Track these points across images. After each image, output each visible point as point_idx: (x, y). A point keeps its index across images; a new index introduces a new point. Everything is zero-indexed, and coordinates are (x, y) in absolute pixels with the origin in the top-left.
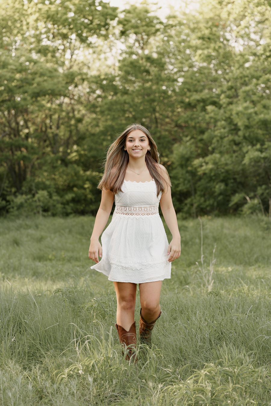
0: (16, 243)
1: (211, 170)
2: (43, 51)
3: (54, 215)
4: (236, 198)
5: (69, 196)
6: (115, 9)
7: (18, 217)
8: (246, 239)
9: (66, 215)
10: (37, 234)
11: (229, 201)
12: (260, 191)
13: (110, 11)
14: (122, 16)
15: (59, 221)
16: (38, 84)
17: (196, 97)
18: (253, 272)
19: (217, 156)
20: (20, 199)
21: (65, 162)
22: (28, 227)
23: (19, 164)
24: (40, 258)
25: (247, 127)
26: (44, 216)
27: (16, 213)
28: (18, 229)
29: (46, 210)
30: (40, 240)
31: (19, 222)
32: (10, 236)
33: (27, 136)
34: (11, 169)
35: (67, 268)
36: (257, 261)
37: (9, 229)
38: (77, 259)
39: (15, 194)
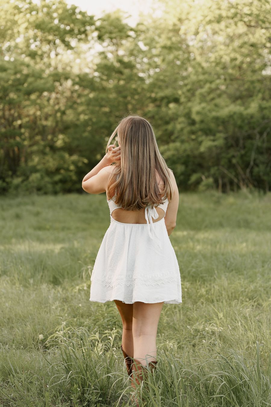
0: (18, 217)
1: (173, 155)
2: (33, 55)
3: (46, 193)
4: (194, 178)
5: (57, 178)
6: (92, 18)
7: (17, 196)
8: (200, 211)
9: (55, 193)
10: (35, 209)
11: (189, 179)
12: (213, 171)
13: (88, 19)
14: (98, 24)
15: (51, 199)
16: (30, 84)
17: (161, 94)
18: (201, 235)
19: (178, 144)
20: (17, 181)
21: (53, 148)
22: (26, 204)
23: (14, 151)
24: (40, 228)
25: (202, 122)
26: (38, 195)
27: (14, 192)
28: (19, 205)
29: (39, 189)
30: (37, 214)
31: (19, 200)
32: (12, 212)
33: (20, 126)
34: (7, 154)
35: (62, 235)
36: (206, 227)
37: (11, 206)
38: (69, 229)
39: (12, 177)
